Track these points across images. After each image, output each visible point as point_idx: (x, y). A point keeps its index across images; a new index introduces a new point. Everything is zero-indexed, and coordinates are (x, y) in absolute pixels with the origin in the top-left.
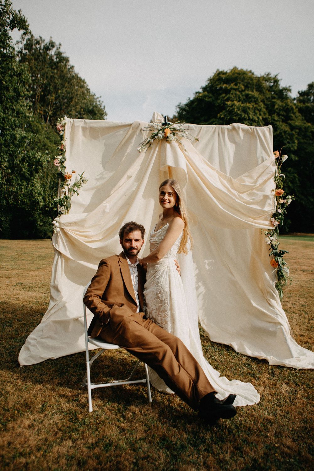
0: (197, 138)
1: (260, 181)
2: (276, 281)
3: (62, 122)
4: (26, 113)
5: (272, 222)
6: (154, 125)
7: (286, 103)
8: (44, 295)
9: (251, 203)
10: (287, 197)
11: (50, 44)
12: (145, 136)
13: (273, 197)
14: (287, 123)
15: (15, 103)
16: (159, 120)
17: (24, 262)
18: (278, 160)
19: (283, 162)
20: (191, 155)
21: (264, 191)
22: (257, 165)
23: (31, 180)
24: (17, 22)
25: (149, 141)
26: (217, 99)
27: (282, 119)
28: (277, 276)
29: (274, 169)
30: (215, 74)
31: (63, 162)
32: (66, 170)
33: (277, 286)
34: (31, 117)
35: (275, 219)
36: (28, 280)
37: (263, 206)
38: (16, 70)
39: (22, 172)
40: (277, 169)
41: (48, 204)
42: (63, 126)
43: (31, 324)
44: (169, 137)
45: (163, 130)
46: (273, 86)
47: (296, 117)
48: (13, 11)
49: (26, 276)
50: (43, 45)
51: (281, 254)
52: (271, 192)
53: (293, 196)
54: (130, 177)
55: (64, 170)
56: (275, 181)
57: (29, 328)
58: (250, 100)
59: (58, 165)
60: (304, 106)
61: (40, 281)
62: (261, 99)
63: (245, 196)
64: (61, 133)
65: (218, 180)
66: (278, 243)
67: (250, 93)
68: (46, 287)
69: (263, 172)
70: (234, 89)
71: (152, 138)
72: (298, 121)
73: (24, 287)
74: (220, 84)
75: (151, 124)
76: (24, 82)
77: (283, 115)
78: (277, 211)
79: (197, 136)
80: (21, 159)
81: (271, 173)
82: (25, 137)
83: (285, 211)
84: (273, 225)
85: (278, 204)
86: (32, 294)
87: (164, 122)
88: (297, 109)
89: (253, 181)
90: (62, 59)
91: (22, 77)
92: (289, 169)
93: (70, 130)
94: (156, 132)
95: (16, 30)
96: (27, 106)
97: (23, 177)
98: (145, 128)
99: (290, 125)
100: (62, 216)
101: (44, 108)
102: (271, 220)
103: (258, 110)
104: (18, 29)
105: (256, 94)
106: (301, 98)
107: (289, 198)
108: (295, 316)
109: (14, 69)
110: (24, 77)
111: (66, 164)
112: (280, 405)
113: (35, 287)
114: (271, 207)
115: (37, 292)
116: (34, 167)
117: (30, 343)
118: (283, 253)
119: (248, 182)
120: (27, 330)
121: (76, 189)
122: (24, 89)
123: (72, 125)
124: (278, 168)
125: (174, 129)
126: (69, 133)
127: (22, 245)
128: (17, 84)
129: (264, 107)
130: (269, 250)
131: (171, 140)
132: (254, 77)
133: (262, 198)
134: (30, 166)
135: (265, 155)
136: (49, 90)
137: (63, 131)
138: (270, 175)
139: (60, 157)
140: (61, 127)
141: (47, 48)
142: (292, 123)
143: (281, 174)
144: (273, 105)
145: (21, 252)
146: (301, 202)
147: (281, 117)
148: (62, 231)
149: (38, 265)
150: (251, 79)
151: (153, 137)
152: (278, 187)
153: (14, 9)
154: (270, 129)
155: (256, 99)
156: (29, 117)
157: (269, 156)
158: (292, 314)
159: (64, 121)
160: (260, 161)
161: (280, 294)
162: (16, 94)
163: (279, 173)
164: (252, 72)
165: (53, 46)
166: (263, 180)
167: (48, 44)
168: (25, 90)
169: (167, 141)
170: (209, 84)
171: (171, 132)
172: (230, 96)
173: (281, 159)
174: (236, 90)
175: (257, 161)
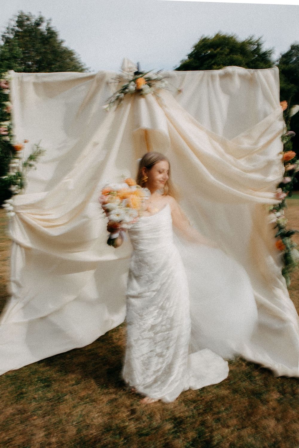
0: (180, 88)
1: (263, 142)
2: (283, 266)
3: (7, 77)
5: (278, 193)
6: (125, 75)
9: (251, 171)
12: (113, 90)
13: (280, 161)
16: (130, 68)
18: (286, 113)
19: (292, 116)
20: (173, 112)
21: (267, 155)
22: (257, 121)
25: (118, 97)
28: (284, 260)
29: (281, 125)
31: (11, 129)
32: (16, 140)
33: (283, 272)
35: (282, 190)
37: (267, 174)
40: (284, 125)
42: (10, 84)
44: (143, 90)
45: (135, 80)
46: (256, 49)
50: (33, 21)
51: (289, 234)
52: (278, 155)
54: (96, 144)
55: (13, 140)
56: (282, 141)
58: (235, 63)
59: (4, 133)
62: (245, 61)
63: (243, 162)
64: (8, 92)
67: (235, 56)
69: (266, 130)
70: (220, 53)
71: (122, 92)
75: (121, 73)
78: (284, 180)
81: (278, 130)
83: (295, 179)
84: (279, 198)
85: (287, 170)
87: (136, 71)
89: (252, 142)
90: (52, 34)
93: (18, 87)
94: (126, 84)
98: (112, 79)
102: (276, 191)
105: (240, 57)
106: (284, 59)
111: (14, 132)
114: (276, 176)
118: (293, 233)
119: (246, 144)
121: (32, 162)
123: (21, 81)
124: (286, 123)
125: (150, 79)
126: (18, 91)
130: (275, 229)
131: (146, 94)
133: (264, 164)
135: (268, 108)
137: (9, 89)
138: (275, 133)
139: (8, 123)
140: (5, 84)
143: (290, 131)
148: (17, 216)
151: (124, 90)
152: (286, 148)
154: (275, 71)
155: (240, 62)
157: (274, 108)
159: (9, 76)
160: (261, 116)
161: (287, 281)
163: (287, 130)
165: (43, 21)
166: (265, 140)
167: (38, 20)
169: (141, 95)
171: (146, 83)
173: (290, 111)
174: (222, 54)
175: (258, 116)
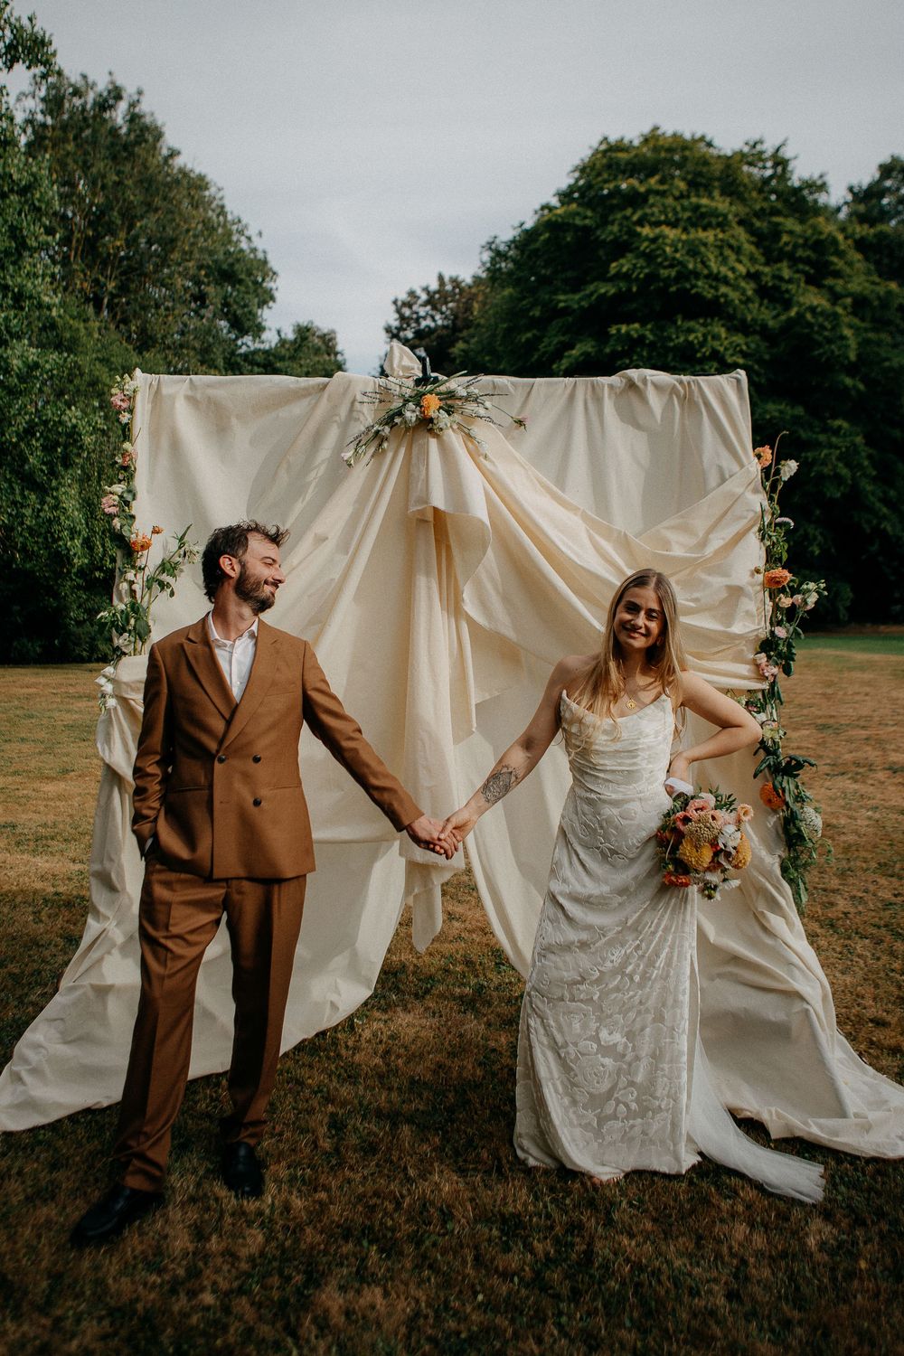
0: (520, 417)
1: (716, 542)
2: (782, 852)
3: (126, 387)
4: (42, 296)
5: (758, 666)
6: (392, 386)
7: (814, 227)
8: (78, 867)
9: (690, 612)
10: (805, 586)
11: (109, 92)
12: (368, 416)
13: (759, 588)
14: (819, 286)
15: (11, 268)
16: (406, 369)
17: (25, 747)
18: (770, 475)
19: (785, 482)
20: (503, 470)
21: (726, 575)
22: (704, 492)
23: (52, 489)
24: (24, 48)
25: (379, 431)
26: (605, 222)
27: (806, 274)
28: (783, 836)
29: (757, 500)
30: (597, 151)
31: (127, 503)
32: (137, 525)
33: (784, 870)
34: (54, 305)
35: (769, 657)
36: (35, 812)
37: (729, 618)
38: (15, 177)
39: (27, 467)
40: (766, 503)
41: (102, 559)
42: (131, 398)
43: (32, 975)
44: (435, 422)
45: (418, 399)
46: (771, 177)
47: (850, 264)
48: (13, 20)
49: (28, 798)
50: (91, 97)
51: (792, 768)
52: (752, 575)
53: (822, 586)
54: (321, 540)
55: (130, 526)
56: (762, 539)
57: (26, 990)
58: (706, 221)
59: (113, 510)
60: (872, 231)
61: (71, 816)
62: (736, 215)
64: (125, 418)
65: (586, 541)
66: (781, 733)
67: (704, 201)
68: (88, 838)
69: (726, 513)
70: (657, 193)
71: (387, 424)
72: (859, 278)
73: (23, 838)
74: (615, 178)
75: (382, 381)
76: (39, 209)
77: (807, 261)
78: (772, 633)
79: (519, 413)
80: (21, 429)
81: (751, 515)
82: (36, 365)
83: (799, 630)
84: (763, 678)
85: (776, 608)
86: (43, 863)
87: (421, 375)
88: (850, 242)
89: (693, 541)
90: (144, 133)
91: (33, 195)
92: (838, 423)
93: (148, 407)
94: (397, 404)
95: (20, 67)
96: (44, 276)
97: (30, 482)
98: (364, 394)
99: (831, 289)
100: (125, 660)
101: (95, 274)
102: (755, 660)
103: (731, 247)
104: (24, 66)
105: (721, 204)
106: (862, 208)
107: (809, 591)
108: (860, 946)
109: (11, 176)
110: (38, 195)
111: (136, 508)
112: (799, 1301)
113: (52, 839)
114: (754, 623)
115: (58, 856)
116: (59, 450)
117: (25, 1061)
118: (799, 766)
119: (679, 545)
120: (20, 997)
121: (165, 578)
122: (37, 229)
123: (156, 392)
124: (771, 499)
125: (451, 395)
126: (147, 417)
127: (22, 687)
128: (20, 214)
129: (748, 241)
130: (755, 754)
131: (441, 429)
132: (712, 157)
133: (724, 595)
134: (49, 448)
135: (728, 463)
136: (111, 222)
137: (131, 411)
138: (745, 521)
139: (118, 488)
140: (122, 400)
141: (104, 105)
142: (839, 284)
143: (780, 516)
144: (776, 232)
145: (18, 712)
146: (882, 526)
147: (801, 266)
148: (122, 707)
149: (65, 759)
150: (705, 162)
151: (389, 420)
152: (772, 558)
153: (16, 14)
154: (738, 381)
155: (720, 219)
156: (49, 308)
157: (742, 465)
158: (849, 938)
159: (131, 382)
160: (713, 479)
161: (797, 895)
162: (14, 245)
163: (773, 514)
164: (708, 139)
165: (119, 97)
166: (723, 539)
167: (105, 94)
168: (42, 230)
169: (430, 431)
170: (577, 180)
171: (442, 404)
172: (648, 211)
173: (777, 472)
174: (663, 194)
175: (705, 481)
